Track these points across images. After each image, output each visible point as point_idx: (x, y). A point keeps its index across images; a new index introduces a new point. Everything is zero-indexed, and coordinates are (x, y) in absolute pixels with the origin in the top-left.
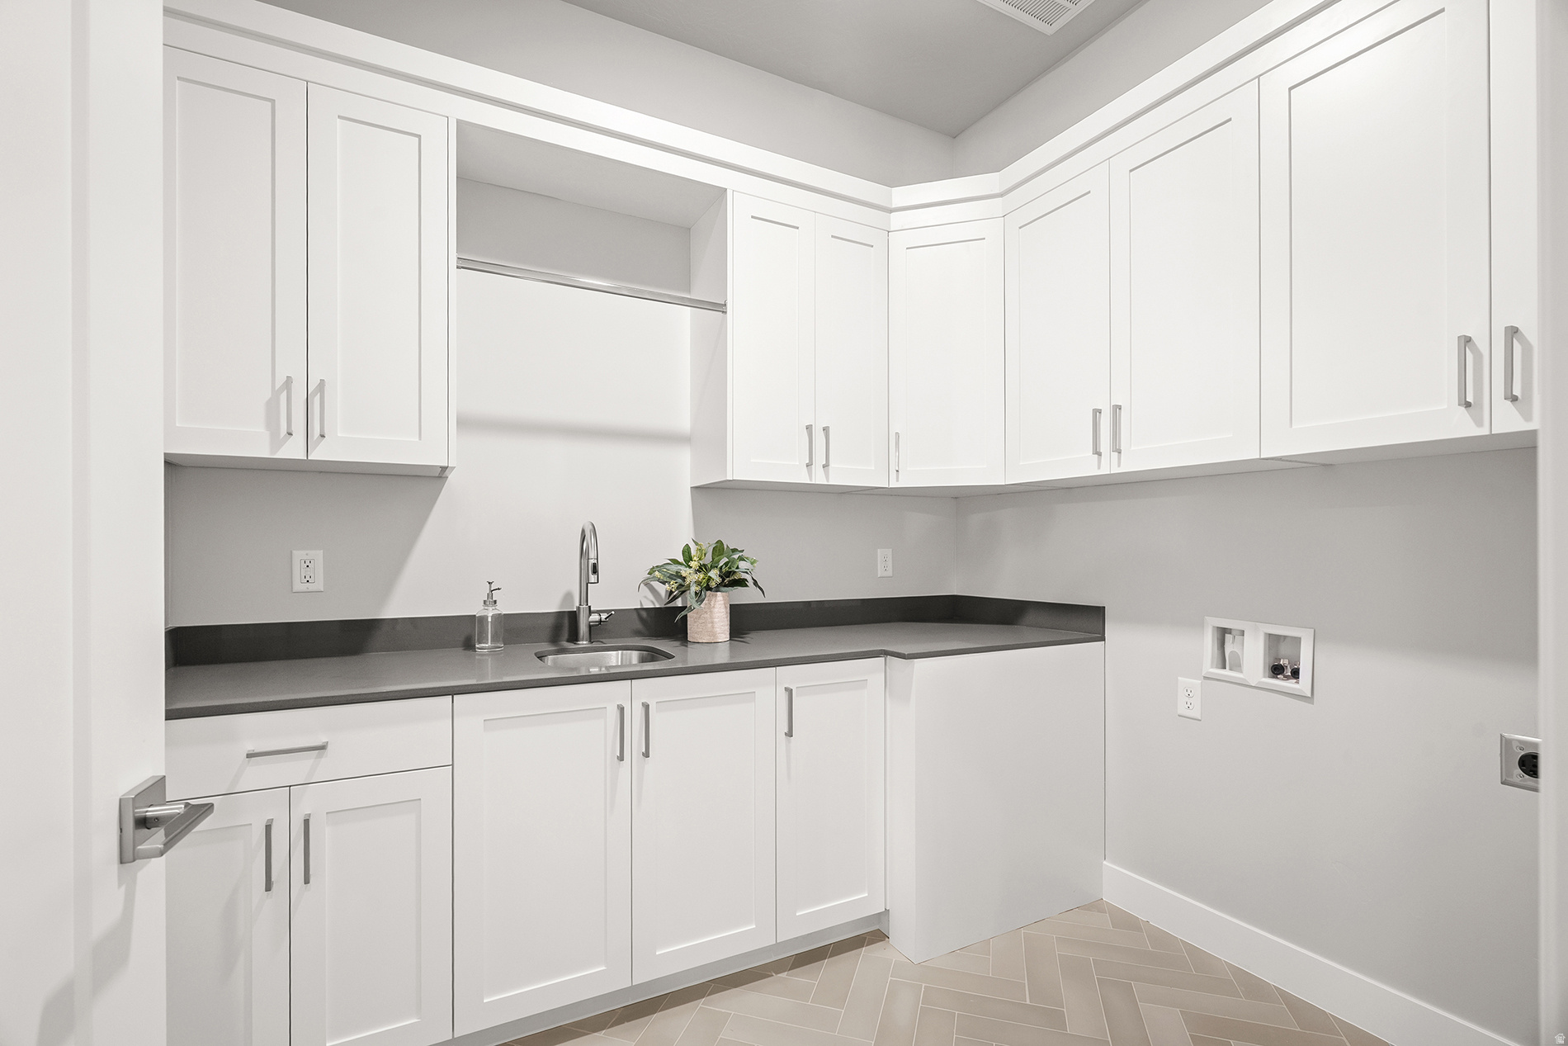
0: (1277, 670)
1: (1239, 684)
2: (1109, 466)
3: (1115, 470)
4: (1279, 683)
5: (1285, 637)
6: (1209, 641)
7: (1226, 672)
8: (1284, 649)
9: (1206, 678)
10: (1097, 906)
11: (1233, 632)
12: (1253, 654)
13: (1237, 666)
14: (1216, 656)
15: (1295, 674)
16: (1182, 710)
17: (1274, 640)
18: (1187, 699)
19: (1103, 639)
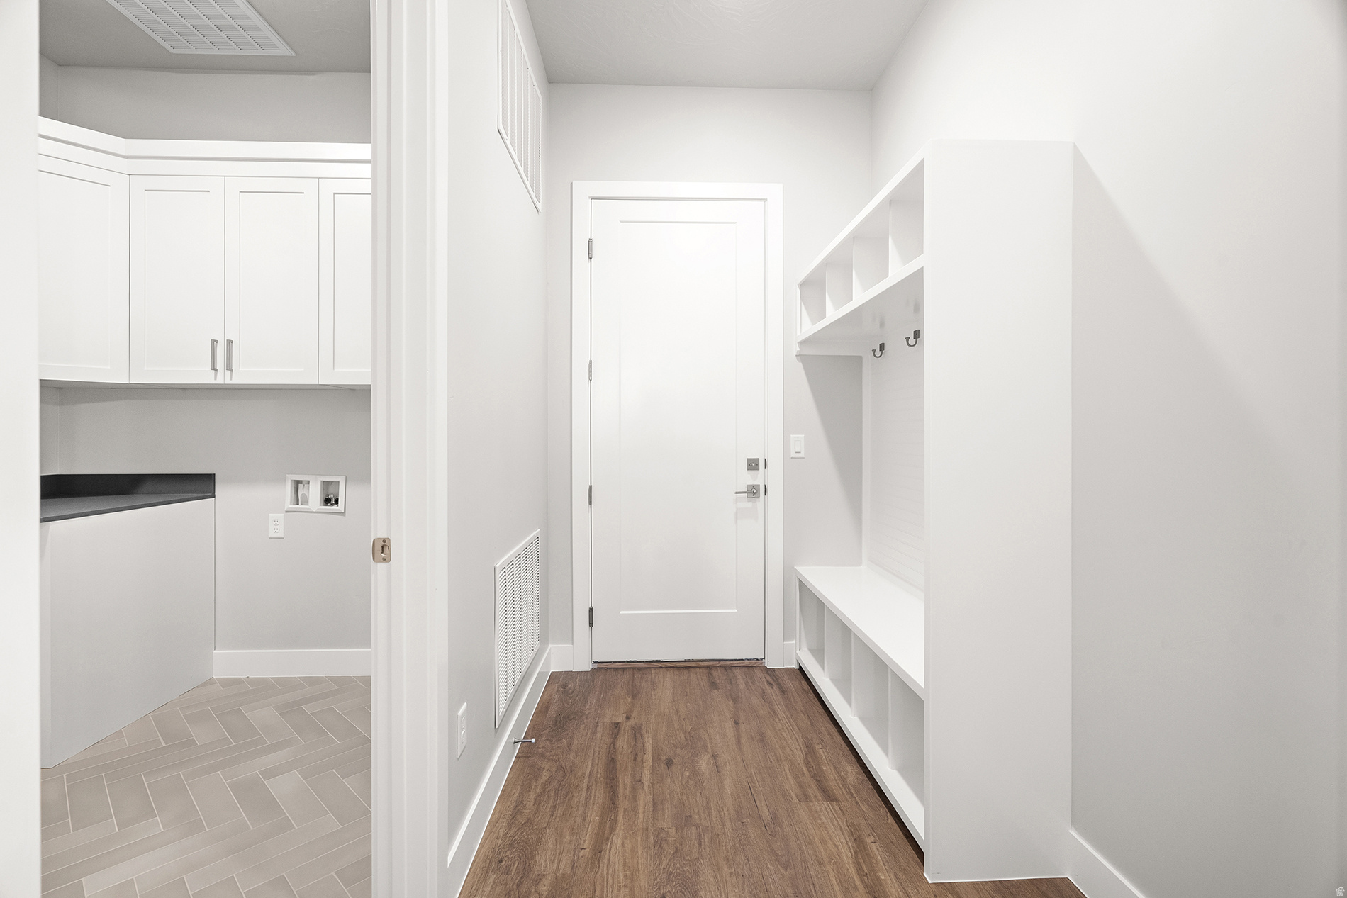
0: (327, 501)
1: (305, 512)
2: (222, 379)
3: (228, 382)
4: (329, 508)
5: (332, 482)
6: (288, 489)
7: (300, 506)
8: (331, 489)
9: (287, 512)
10: (211, 681)
11: (303, 482)
12: (314, 494)
13: (306, 502)
14: (293, 498)
15: (337, 501)
16: (272, 534)
17: (326, 484)
18: (275, 527)
19: (214, 497)
